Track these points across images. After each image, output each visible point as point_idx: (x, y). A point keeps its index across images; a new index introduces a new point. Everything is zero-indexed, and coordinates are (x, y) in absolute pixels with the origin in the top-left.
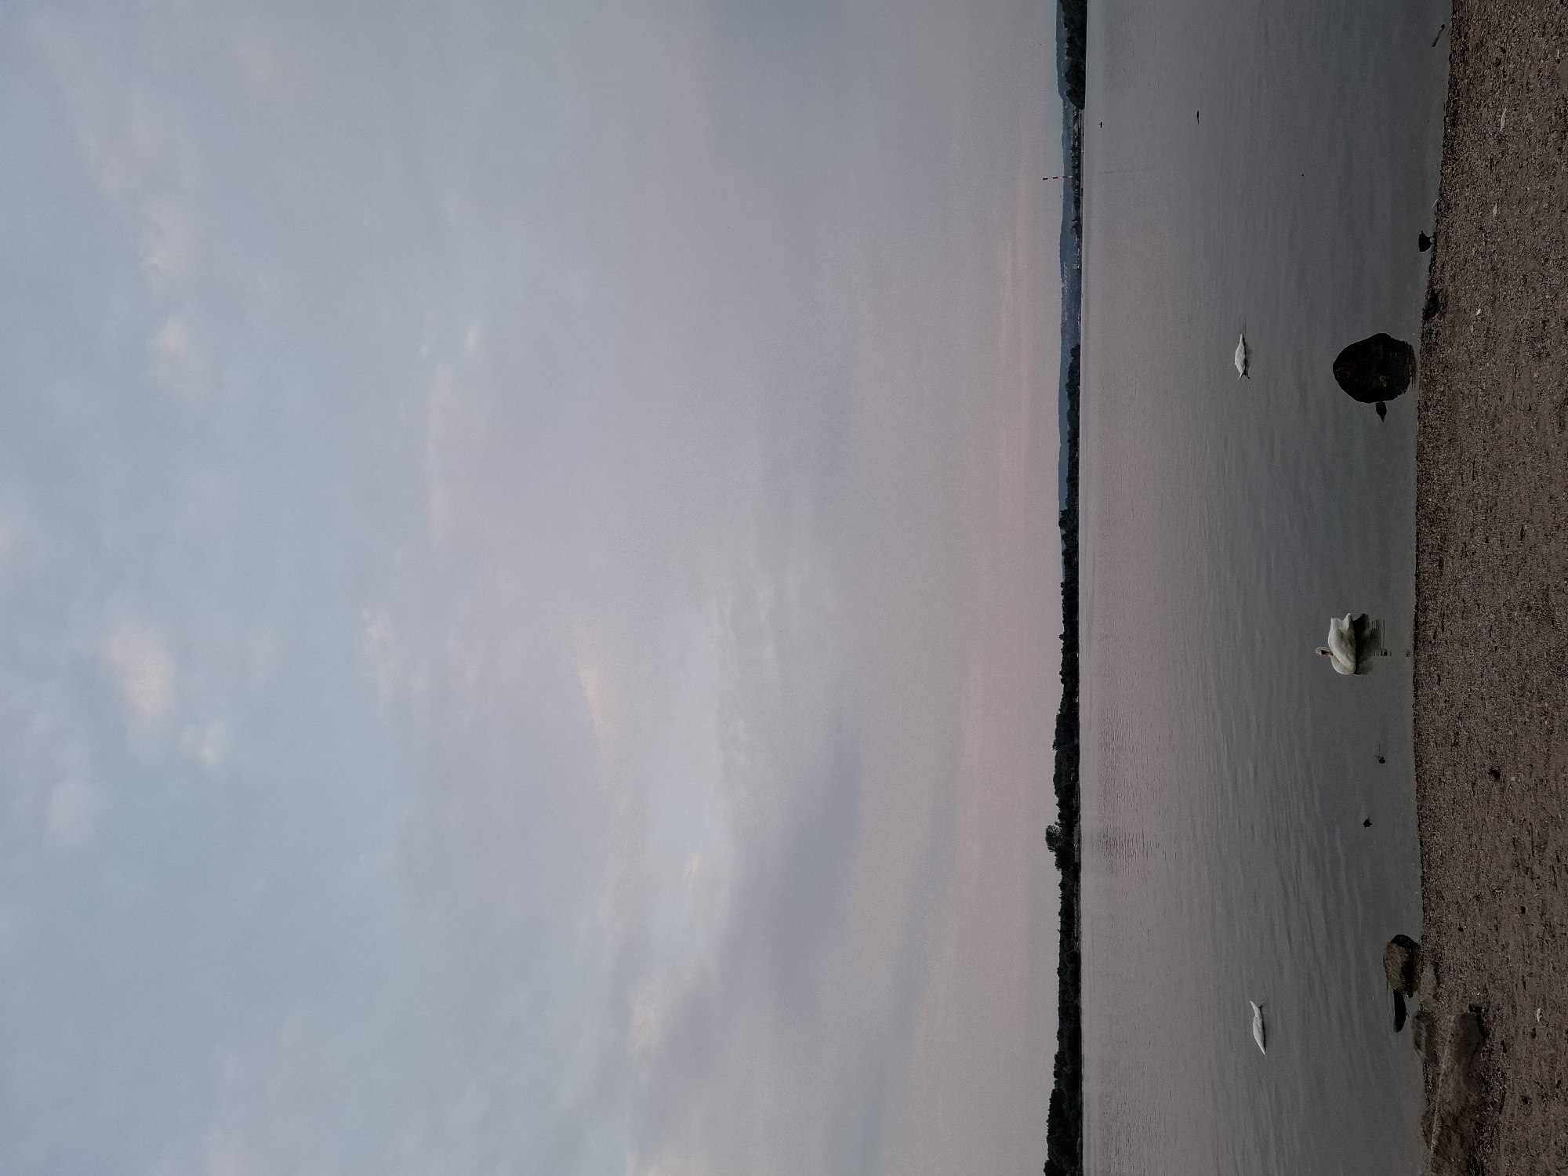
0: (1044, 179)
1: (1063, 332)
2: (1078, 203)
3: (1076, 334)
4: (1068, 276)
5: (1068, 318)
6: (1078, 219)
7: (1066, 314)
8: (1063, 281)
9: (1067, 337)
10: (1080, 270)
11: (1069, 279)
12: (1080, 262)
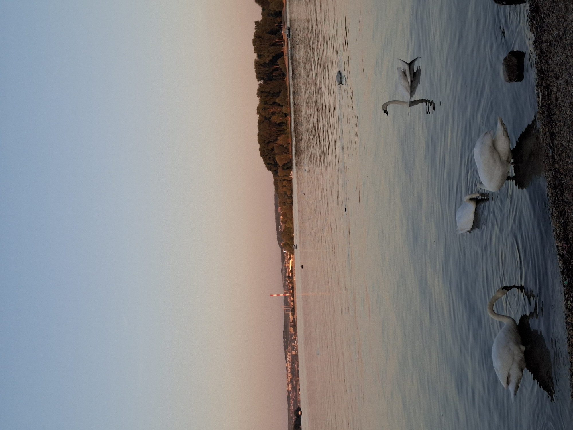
0: (272, 295)
1: (288, 398)
2: (293, 310)
3: (297, 401)
4: (289, 359)
5: (291, 388)
6: (294, 321)
7: (290, 385)
8: (287, 362)
9: (291, 401)
10: (296, 355)
11: (291, 361)
12: (297, 351)
